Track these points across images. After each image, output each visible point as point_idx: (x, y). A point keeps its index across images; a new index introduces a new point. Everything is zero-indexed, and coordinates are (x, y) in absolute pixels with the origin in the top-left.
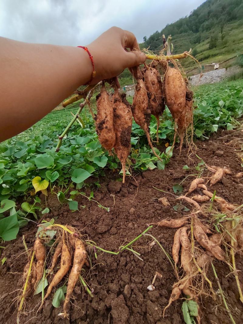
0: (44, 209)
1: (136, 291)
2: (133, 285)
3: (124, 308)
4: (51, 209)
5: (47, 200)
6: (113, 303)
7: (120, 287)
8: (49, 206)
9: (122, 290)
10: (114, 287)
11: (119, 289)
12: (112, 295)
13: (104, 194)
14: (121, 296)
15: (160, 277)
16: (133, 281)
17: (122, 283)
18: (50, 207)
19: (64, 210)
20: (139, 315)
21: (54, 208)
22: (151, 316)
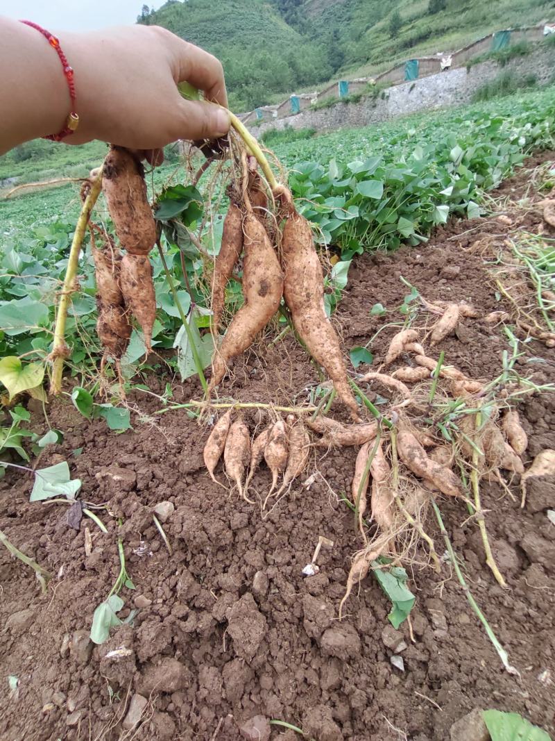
0: (44, 433)
1: (279, 580)
2: (271, 571)
3: (255, 618)
4: (62, 433)
5: (49, 414)
6: (230, 612)
7: (243, 578)
8: (54, 425)
9: (248, 583)
10: (230, 580)
11: (243, 582)
12: (227, 597)
13: (193, 385)
14: (248, 596)
15: (329, 545)
16: (272, 563)
17: (247, 570)
18: (61, 429)
19: (96, 433)
20: (287, 624)
21: (70, 429)
22: (313, 623)
